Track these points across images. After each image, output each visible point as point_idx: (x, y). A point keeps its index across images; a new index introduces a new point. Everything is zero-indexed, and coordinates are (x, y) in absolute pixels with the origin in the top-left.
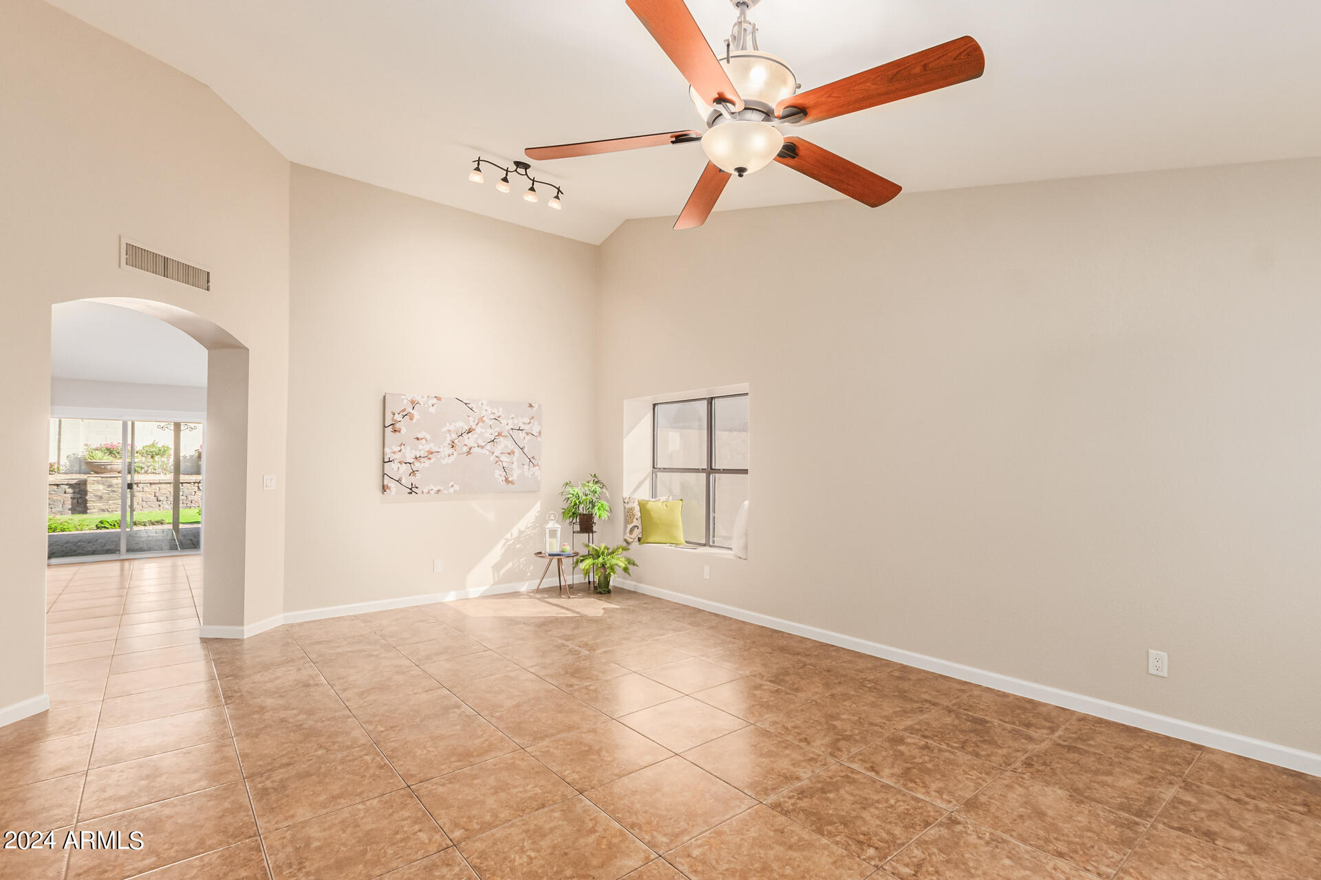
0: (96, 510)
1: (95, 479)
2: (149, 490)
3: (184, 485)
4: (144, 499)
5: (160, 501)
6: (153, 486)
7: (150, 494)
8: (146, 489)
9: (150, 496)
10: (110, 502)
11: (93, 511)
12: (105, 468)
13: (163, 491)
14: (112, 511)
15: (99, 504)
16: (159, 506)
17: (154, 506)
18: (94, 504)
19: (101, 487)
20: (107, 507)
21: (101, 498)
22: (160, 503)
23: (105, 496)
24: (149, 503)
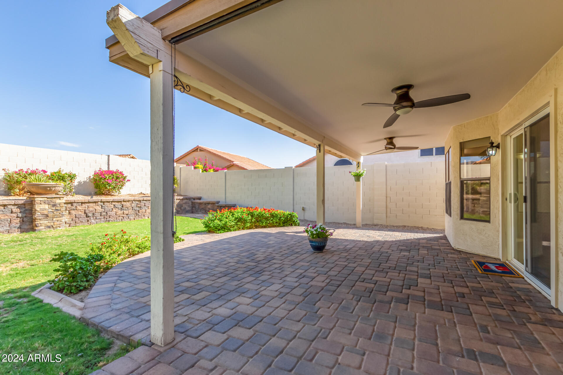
0: (43, 227)
1: (42, 199)
2: (81, 208)
3: (106, 203)
4: (77, 216)
5: (89, 217)
6: (84, 205)
7: (81, 212)
8: (79, 207)
9: (81, 213)
10: (54, 219)
11: (41, 228)
12: (50, 190)
13: (91, 209)
14: (56, 227)
15: (46, 222)
16: (88, 221)
17: (84, 221)
18: (41, 222)
19: (46, 206)
20: (52, 224)
21: (47, 216)
22: (89, 219)
23: (51, 215)
24: (81, 219)
